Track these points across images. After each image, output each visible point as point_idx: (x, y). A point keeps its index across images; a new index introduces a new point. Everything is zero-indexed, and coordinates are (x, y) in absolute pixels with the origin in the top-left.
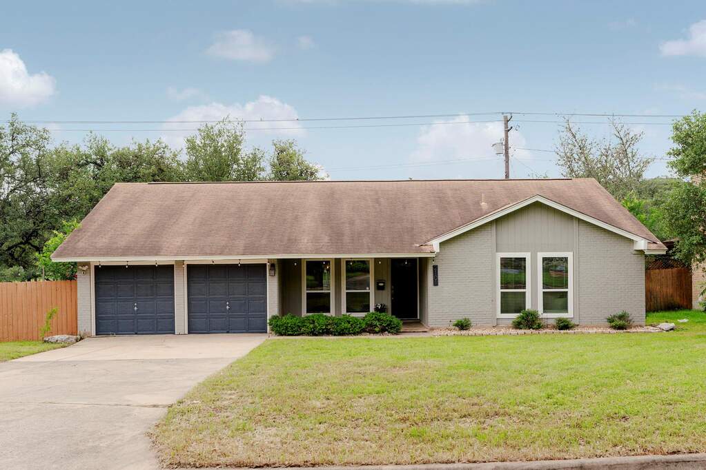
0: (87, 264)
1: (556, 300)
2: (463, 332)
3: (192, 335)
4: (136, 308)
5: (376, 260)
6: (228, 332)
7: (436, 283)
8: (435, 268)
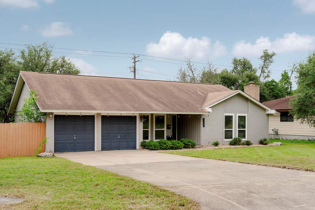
0: (52, 113)
1: (242, 133)
2: (216, 147)
3: (104, 151)
4: (75, 138)
5: (167, 115)
6: (119, 149)
7: (204, 126)
8: (204, 119)
